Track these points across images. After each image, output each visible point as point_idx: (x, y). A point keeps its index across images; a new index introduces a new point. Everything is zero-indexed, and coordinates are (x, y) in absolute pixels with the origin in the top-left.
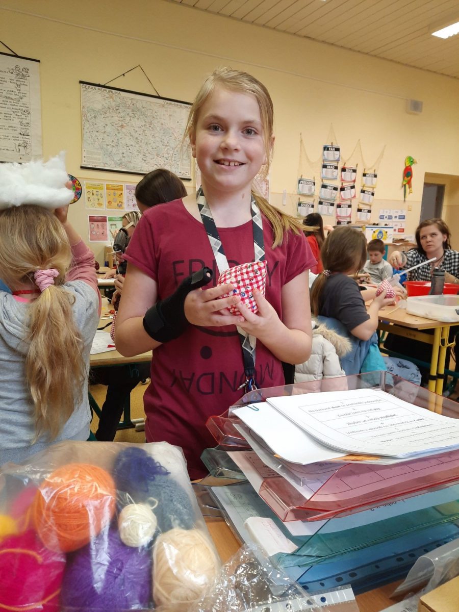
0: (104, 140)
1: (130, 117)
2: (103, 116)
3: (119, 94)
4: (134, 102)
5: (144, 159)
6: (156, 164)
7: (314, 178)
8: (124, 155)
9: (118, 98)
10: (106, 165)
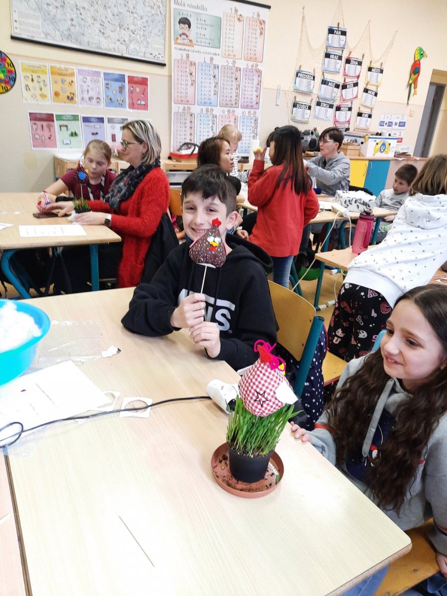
5: (102, 31)
6: (118, 40)
7: (314, 70)
8: (74, 23)
10: (48, 37)
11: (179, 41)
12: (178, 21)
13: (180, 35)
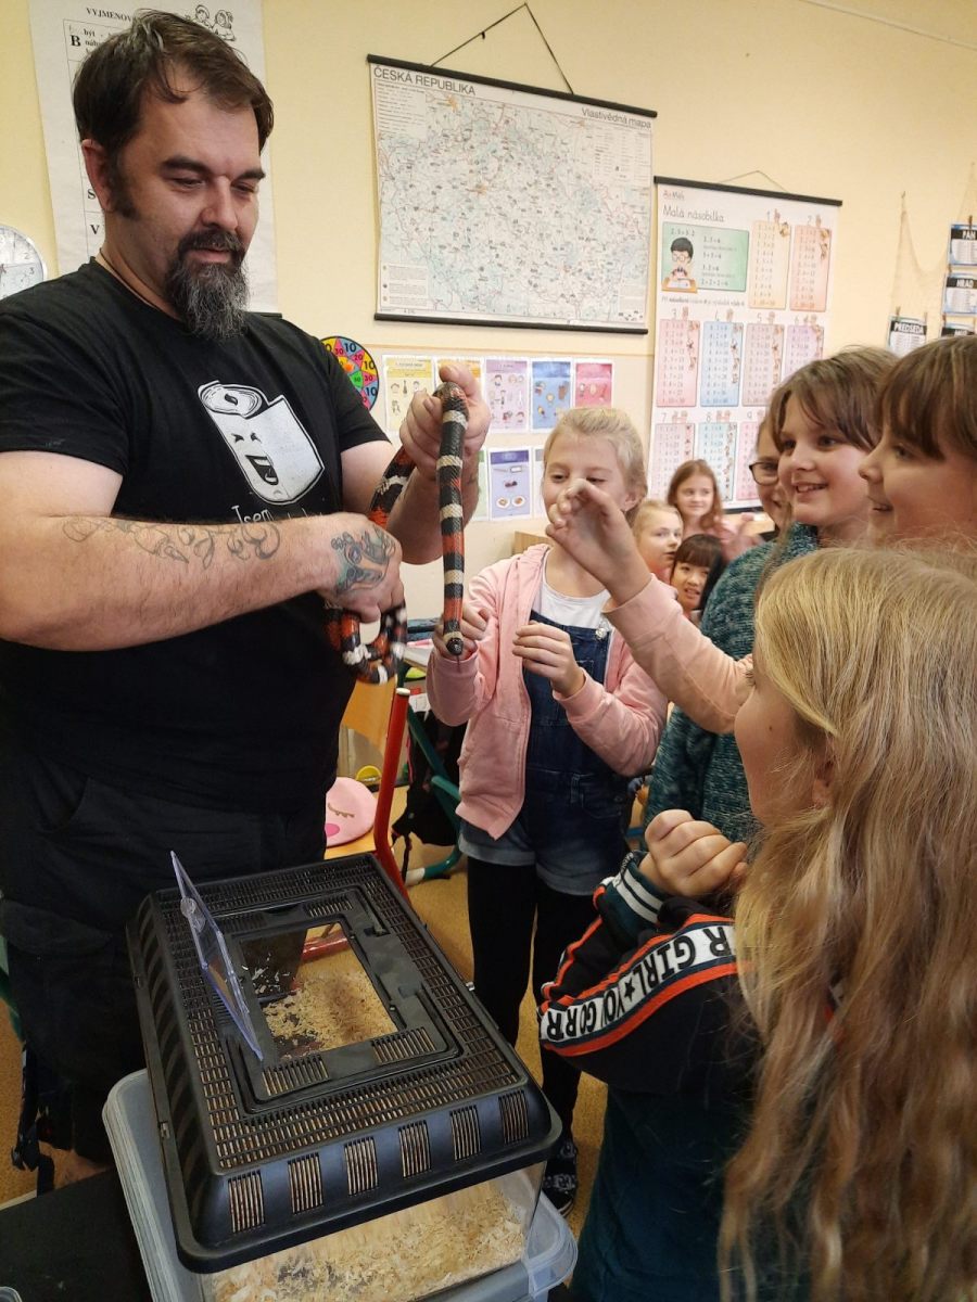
0: (434, 234)
1: (500, 159)
2: (431, 160)
3: (472, 90)
4: (509, 113)
5: (534, 281)
6: (562, 295)
7: (925, 314)
8: (484, 274)
9: (469, 105)
10: (439, 306)
11: (671, 284)
12: (670, 245)
13: (673, 273)
